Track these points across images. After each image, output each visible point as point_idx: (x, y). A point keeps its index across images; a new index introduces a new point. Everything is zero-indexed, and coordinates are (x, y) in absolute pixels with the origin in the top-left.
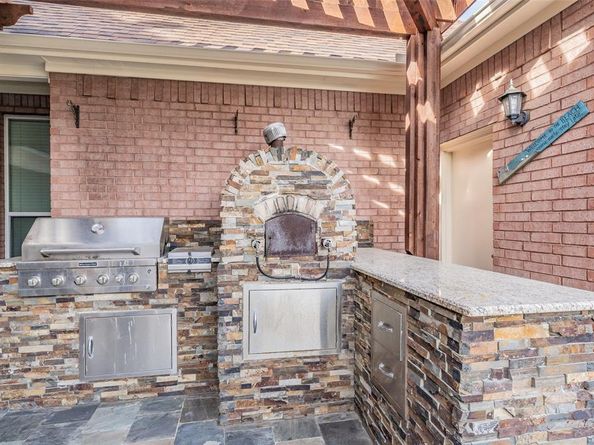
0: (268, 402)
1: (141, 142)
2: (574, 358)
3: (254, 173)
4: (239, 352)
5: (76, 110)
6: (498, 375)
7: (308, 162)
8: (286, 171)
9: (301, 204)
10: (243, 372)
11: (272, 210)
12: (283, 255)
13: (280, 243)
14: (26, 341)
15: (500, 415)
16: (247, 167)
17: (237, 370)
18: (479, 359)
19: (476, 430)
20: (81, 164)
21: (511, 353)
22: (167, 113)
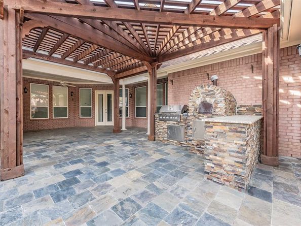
0: (198, 150)
1: (185, 86)
2: (237, 137)
3: (196, 93)
4: (191, 136)
5: (172, 81)
6: (214, 136)
7: (210, 88)
8: (204, 91)
9: (208, 100)
10: (192, 141)
11: (200, 102)
12: (203, 113)
13: (203, 110)
14: (160, 129)
15: (214, 146)
16: (194, 91)
17: (191, 140)
18: (209, 132)
19: (208, 147)
20: (173, 93)
21: (218, 132)
22: (191, 77)
